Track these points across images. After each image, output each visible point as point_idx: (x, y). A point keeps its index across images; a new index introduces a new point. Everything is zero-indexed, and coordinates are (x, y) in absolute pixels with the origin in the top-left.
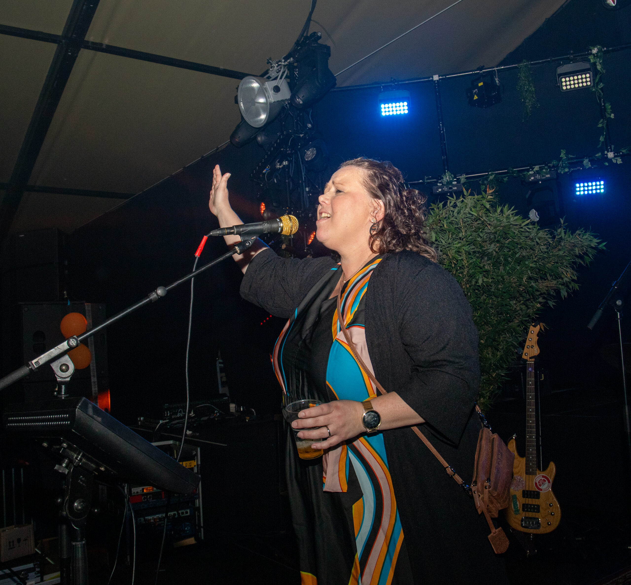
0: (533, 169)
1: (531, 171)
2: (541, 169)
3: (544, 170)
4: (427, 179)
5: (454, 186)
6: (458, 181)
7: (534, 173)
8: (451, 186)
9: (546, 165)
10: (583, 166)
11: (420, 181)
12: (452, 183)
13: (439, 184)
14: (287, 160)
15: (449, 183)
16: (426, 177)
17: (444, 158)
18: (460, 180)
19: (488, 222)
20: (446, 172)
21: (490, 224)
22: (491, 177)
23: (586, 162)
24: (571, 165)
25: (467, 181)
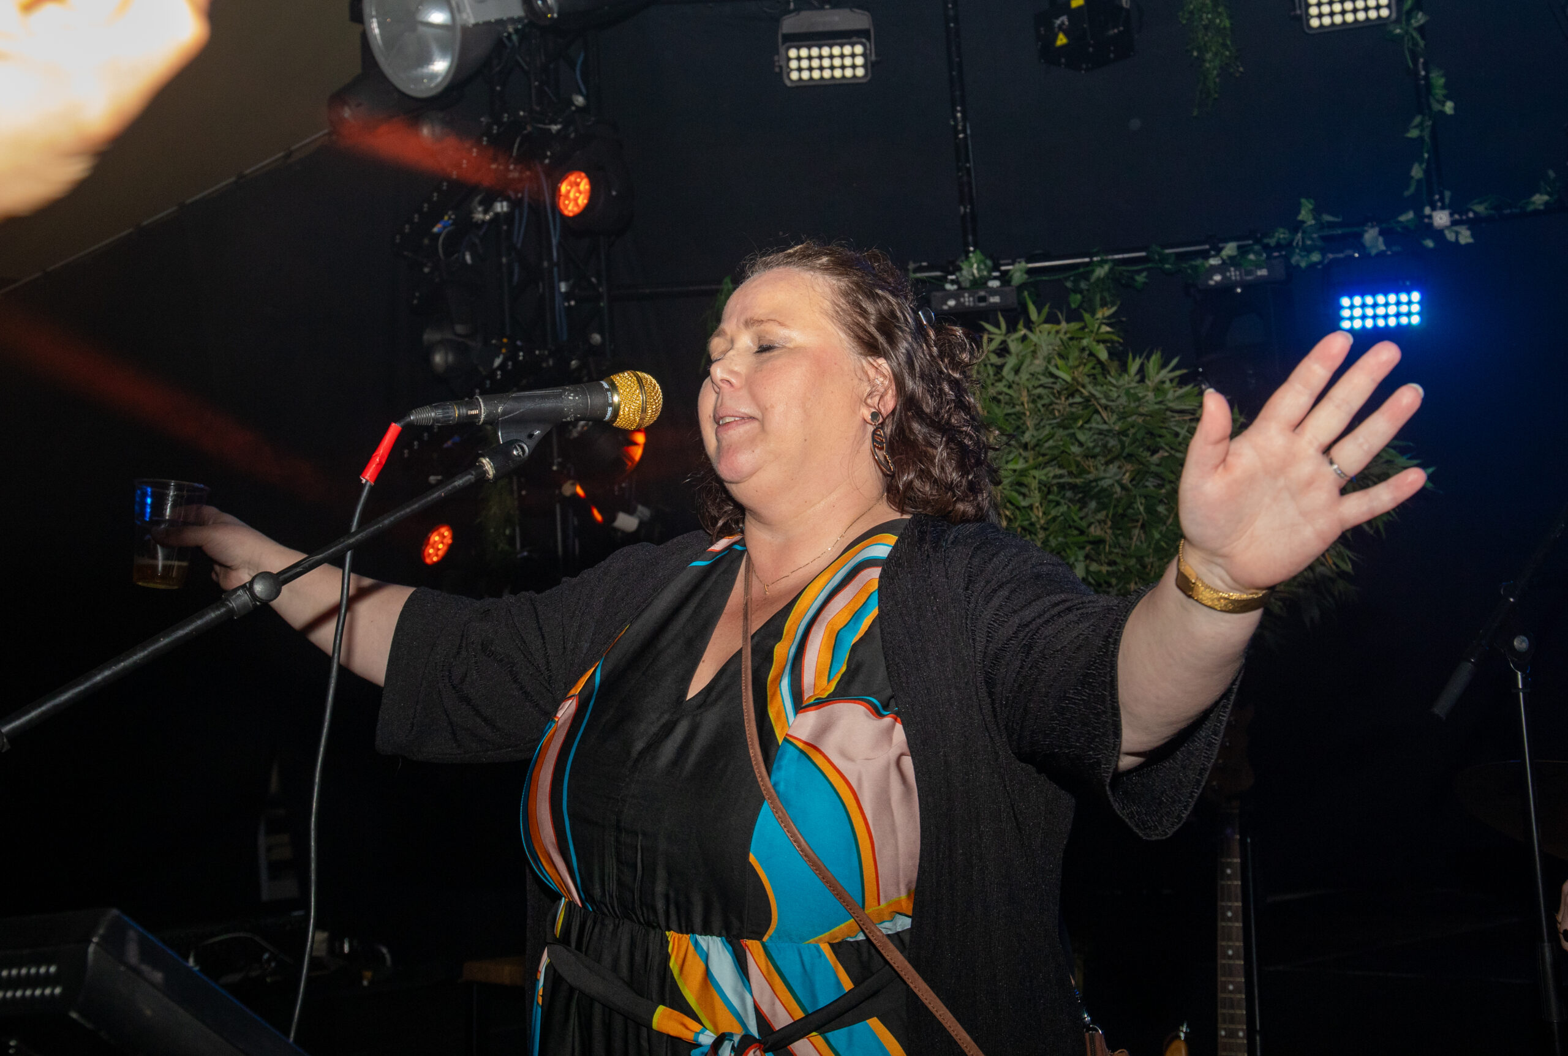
0: (1219, 251)
1: (1214, 256)
2: (1243, 251)
3: (1252, 257)
4: (915, 271)
6: (1005, 278)
7: (1224, 262)
8: (982, 293)
9: (1257, 241)
10: (1361, 247)
12: (986, 283)
13: (948, 287)
14: (507, 198)
15: (979, 283)
16: (911, 266)
17: (965, 211)
18: (1011, 277)
19: (1103, 401)
20: (969, 252)
21: (1106, 408)
22: (1101, 272)
23: (1372, 237)
24: (1329, 243)
25: (1031, 280)
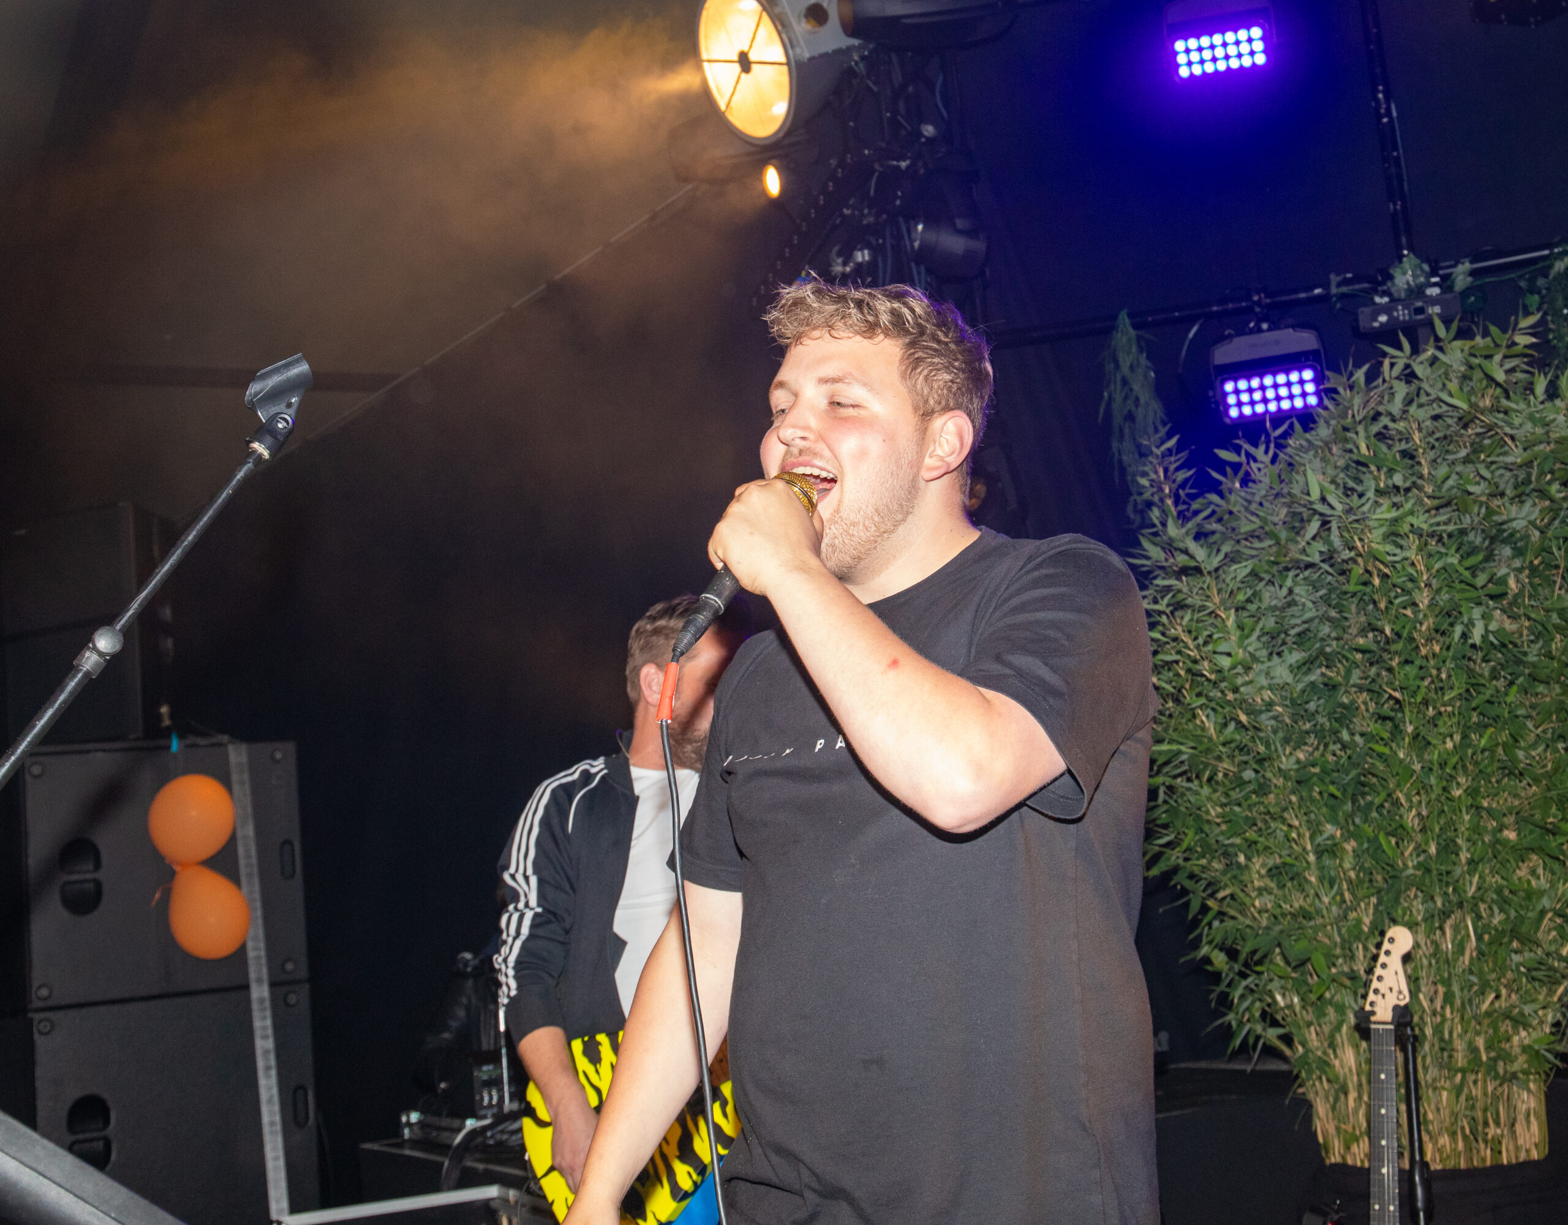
4: (1339, 285)
5: (1433, 301)
6: (1446, 283)
8: (1419, 304)
11: (1317, 291)
12: (1423, 292)
13: (1378, 300)
14: (868, 247)
15: (1417, 292)
16: (1334, 279)
17: (1395, 209)
18: (1453, 282)
20: (1404, 256)
25: (1478, 283)
